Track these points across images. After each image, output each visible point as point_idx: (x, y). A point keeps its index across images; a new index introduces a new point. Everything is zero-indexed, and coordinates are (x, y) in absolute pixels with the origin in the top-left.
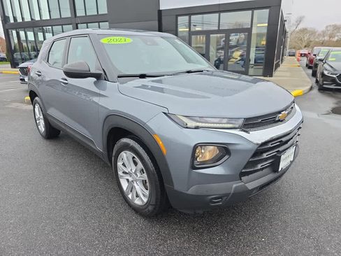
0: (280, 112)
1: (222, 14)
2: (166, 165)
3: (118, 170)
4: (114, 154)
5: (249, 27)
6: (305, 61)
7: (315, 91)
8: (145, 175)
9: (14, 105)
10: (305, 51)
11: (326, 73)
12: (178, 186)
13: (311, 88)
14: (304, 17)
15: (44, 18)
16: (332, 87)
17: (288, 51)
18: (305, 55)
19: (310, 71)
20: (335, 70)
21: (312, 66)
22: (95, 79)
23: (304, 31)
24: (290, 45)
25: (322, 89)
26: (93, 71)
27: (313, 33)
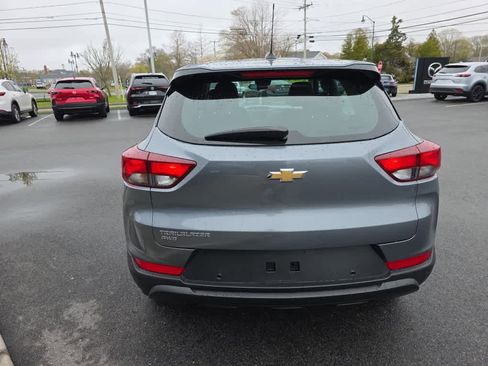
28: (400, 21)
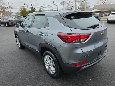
28: (33, 5)
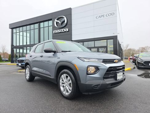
0: (115, 60)
1: (95, 41)
2: (78, 74)
3: (60, 83)
4: (59, 77)
5: (106, 45)
6: (132, 60)
7: (136, 69)
8: (71, 81)
9: (14, 73)
10: (131, 57)
11: (139, 61)
12: (83, 82)
13: (134, 68)
14: (129, 44)
15: (28, 44)
16: (142, 67)
17: (124, 57)
18: (132, 59)
19: (134, 64)
20: (142, 60)
21: (134, 61)
22: (54, 53)
23: (130, 50)
24: (125, 55)
25: (139, 68)
26: (53, 50)
27: (134, 50)
